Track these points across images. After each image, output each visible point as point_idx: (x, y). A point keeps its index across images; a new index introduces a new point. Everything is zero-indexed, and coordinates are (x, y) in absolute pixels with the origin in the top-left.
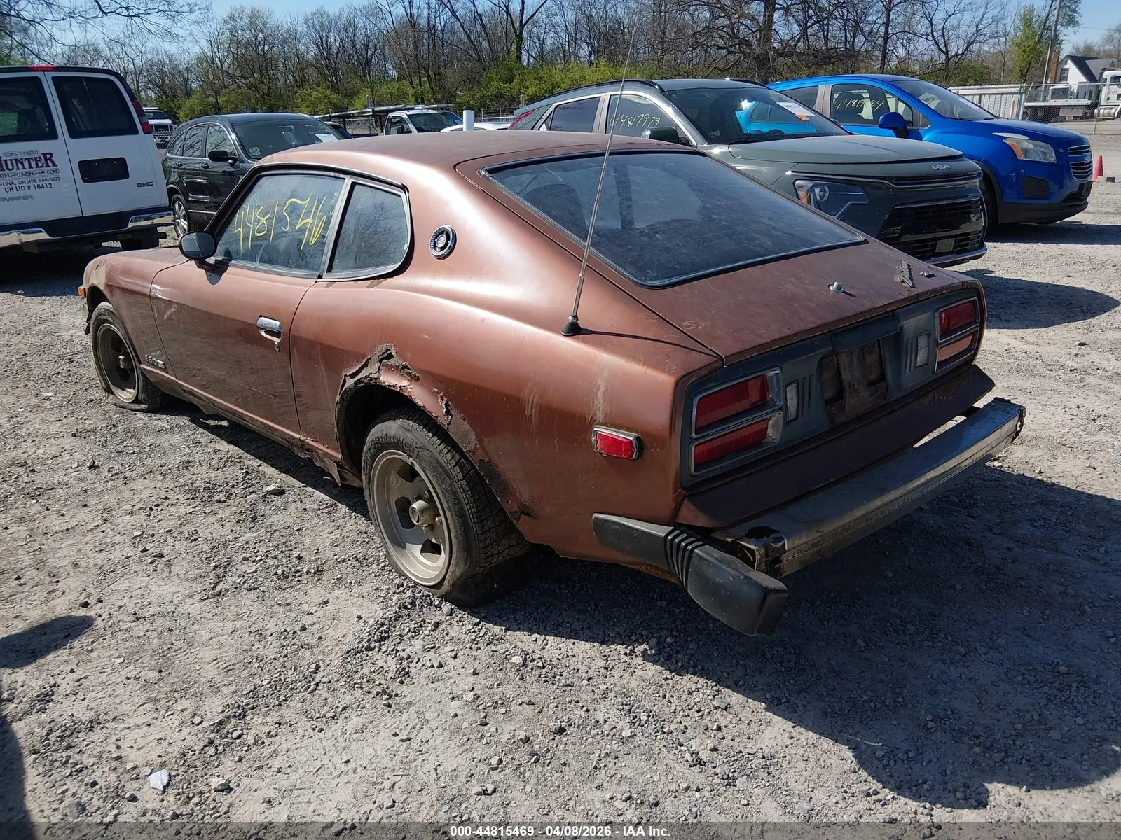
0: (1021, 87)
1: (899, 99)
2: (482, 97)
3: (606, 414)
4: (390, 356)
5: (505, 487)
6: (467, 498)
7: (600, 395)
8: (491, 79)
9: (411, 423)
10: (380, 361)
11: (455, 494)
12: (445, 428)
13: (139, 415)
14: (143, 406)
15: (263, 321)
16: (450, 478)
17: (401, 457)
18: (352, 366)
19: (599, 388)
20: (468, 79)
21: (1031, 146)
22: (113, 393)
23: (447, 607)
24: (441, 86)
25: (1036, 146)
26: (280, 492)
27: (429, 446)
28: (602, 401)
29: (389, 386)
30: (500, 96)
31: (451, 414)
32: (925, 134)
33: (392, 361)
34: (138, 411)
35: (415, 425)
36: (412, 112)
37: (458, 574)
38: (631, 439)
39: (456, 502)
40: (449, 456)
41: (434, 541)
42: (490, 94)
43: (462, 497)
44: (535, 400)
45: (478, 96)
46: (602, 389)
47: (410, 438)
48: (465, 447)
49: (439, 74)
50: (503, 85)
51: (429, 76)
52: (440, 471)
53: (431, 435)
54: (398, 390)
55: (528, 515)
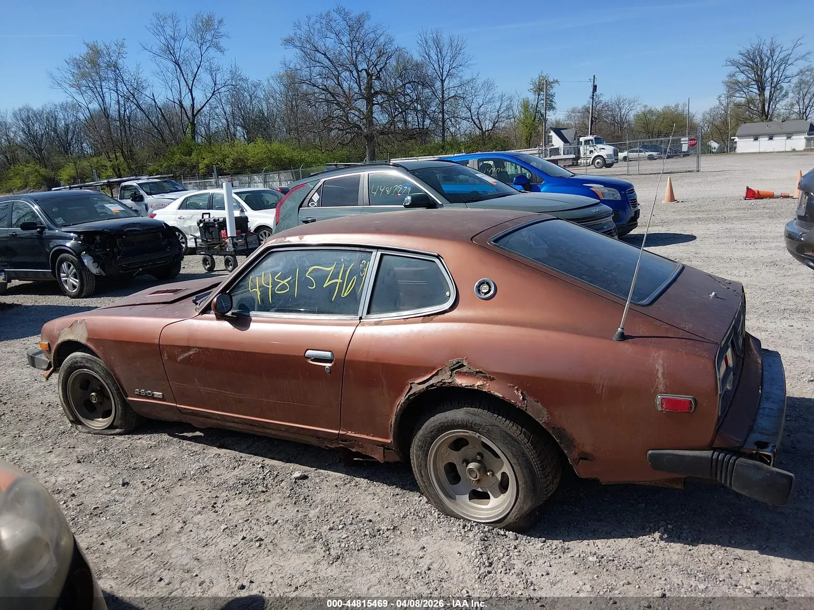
0: (539, 150)
1: (522, 167)
2: (169, 167)
3: (666, 386)
4: (462, 366)
5: (571, 443)
6: (532, 455)
7: (660, 375)
8: (173, 153)
9: (476, 410)
10: (452, 370)
11: (523, 454)
12: (524, 409)
13: (117, 438)
14: (118, 430)
15: (309, 353)
16: (518, 443)
17: (467, 434)
18: (419, 376)
19: (658, 371)
20: (155, 154)
21: (606, 191)
22: (81, 423)
23: (511, 534)
24: (133, 159)
25: (609, 190)
26: (304, 477)
27: (495, 422)
28: (662, 379)
29: (465, 386)
30: (182, 165)
31: (526, 400)
32: (542, 188)
33: (464, 369)
34: (116, 434)
35: (480, 410)
36: (140, 182)
37: (526, 508)
38: (691, 399)
39: (525, 459)
40: (515, 428)
41: (480, 490)
42: (174, 163)
43: (529, 454)
44: (605, 384)
45: (165, 165)
46: (661, 371)
47: (477, 420)
48: (541, 421)
49: (131, 151)
50: (184, 157)
51: (122, 152)
52: (508, 440)
53: (496, 415)
54: (476, 388)
55: (586, 459)
